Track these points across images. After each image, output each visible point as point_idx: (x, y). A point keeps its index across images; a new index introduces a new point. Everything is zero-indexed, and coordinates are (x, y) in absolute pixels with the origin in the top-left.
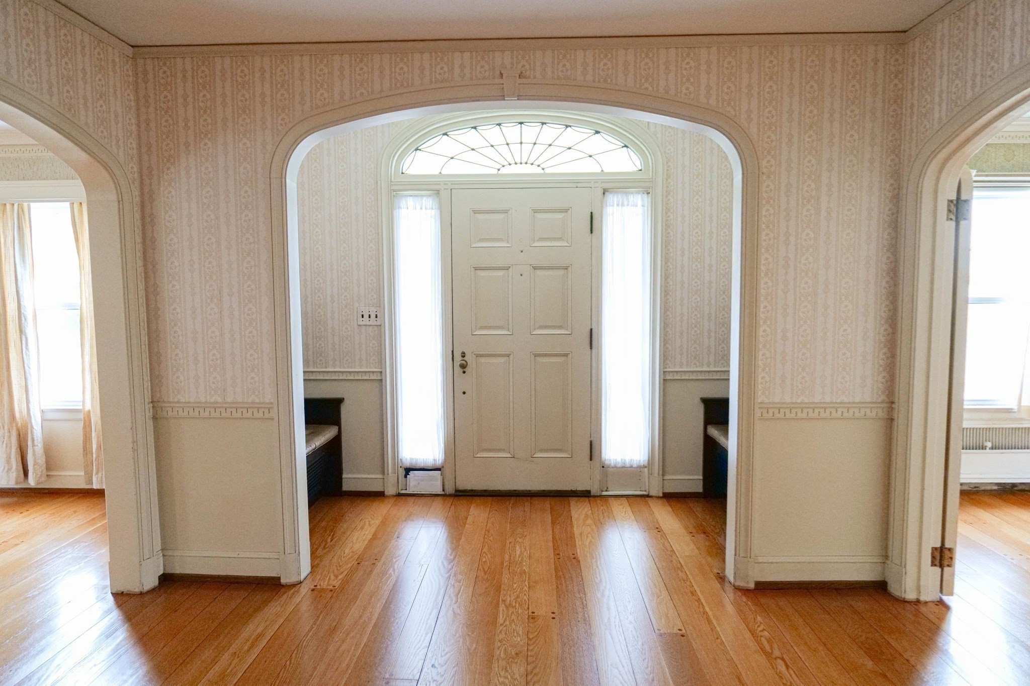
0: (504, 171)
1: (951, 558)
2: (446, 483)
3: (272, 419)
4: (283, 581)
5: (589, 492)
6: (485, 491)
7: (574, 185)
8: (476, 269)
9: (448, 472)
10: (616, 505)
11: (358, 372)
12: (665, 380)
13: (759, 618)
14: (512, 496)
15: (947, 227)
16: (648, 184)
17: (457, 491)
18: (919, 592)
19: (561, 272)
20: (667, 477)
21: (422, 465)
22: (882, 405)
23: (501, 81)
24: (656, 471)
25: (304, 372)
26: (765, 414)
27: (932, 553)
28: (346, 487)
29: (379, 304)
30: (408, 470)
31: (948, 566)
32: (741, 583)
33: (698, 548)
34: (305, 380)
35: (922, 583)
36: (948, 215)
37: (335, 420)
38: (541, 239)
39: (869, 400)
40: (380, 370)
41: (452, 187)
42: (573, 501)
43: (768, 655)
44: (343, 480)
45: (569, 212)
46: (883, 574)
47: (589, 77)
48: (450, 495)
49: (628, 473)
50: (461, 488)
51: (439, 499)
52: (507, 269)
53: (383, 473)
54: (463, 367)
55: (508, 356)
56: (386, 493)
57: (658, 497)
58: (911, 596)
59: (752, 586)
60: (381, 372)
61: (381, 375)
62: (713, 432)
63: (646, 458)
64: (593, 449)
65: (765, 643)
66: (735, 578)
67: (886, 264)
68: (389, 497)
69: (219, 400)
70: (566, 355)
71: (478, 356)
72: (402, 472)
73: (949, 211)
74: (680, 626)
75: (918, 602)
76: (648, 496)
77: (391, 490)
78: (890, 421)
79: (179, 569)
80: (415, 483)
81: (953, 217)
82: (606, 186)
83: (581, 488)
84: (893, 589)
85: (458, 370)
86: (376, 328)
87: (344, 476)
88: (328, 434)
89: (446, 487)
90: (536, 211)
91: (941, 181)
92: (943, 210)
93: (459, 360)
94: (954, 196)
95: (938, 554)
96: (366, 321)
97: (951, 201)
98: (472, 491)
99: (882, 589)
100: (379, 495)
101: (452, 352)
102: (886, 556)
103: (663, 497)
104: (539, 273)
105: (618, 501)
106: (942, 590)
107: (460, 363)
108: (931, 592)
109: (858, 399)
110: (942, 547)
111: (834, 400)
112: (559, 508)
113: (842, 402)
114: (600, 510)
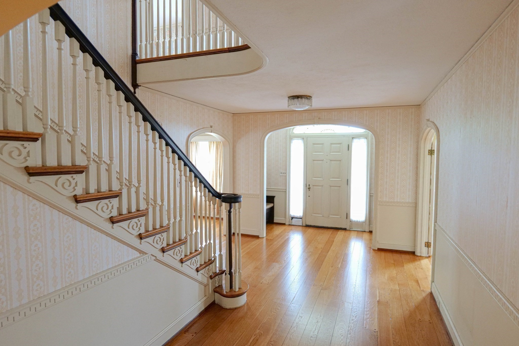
0: (323, 132)
1: (430, 245)
2: (303, 222)
3: (259, 198)
4: (260, 237)
5: (346, 229)
6: (314, 226)
7: (343, 136)
8: (314, 160)
9: (303, 219)
11: (280, 189)
12: (370, 196)
14: (322, 228)
15: (428, 157)
16: (366, 136)
17: (306, 225)
18: (421, 254)
19: (338, 162)
20: (370, 226)
21: (296, 217)
22: (414, 203)
23: (314, 120)
24: (367, 224)
25: (267, 188)
26: (380, 203)
27: (425, 243)
28: (275, 221)
29: (286, 170)
30: (292, 218)
31: (430, 247)
32: (374, 248)
34: (267, 190)
35: (422, 251)
36: (428, 154)
37: (273, 202)
38: (333, 152)
39: (411, 202)
40: (285, 188)
41: (307, 137)
44: (274, 219)
45: (342, 144)
46: (415, 249)
48: (304, 226)
49: (358, 223)
50: (308, 224)
51: (301, 227)
52: (323, 160)
53: (285, 218)
54: (309, 189)
55: (322, 186)
56: (286, 224)
57: (368, 232)
59: (377, 249)
61: (286, 190)
63: (364, 219)
64: (347, 216)
67: (415, 165)
69: (248, 193)
70: (340, 187)
71: (313, 186)
73: (429, 153)
76: (365, 231)
77: (287, 223)
80: (294, 222)
81: (430, 154)
82: (353, 136)
83: (343, 227)
84: (416, 254)
86: (285, 176)
87: (275, 218)
88: (271, 205)
89: (303, 224)
90: (331, 144)
91: (426, 145)
92: (427, 152)
93: (308, 187)
94: (430, 149)
95: (427, 244)
96: (282, 174)
97: (429, 150)
98: (310, 225)
99: (413, 253)
100: (284, 224)
101: (306, 184)
102: (415, 245)
103: (369, 232)
104: (332, 162)
105: (354, 232)
106: (428, 254)
107: (308, 188)
108: (424, 254)
109: (407, 201)
110: (428, 242)
111: (400, 201)
112: (335, 232)
113: (403, 202)
114: (347, 233)
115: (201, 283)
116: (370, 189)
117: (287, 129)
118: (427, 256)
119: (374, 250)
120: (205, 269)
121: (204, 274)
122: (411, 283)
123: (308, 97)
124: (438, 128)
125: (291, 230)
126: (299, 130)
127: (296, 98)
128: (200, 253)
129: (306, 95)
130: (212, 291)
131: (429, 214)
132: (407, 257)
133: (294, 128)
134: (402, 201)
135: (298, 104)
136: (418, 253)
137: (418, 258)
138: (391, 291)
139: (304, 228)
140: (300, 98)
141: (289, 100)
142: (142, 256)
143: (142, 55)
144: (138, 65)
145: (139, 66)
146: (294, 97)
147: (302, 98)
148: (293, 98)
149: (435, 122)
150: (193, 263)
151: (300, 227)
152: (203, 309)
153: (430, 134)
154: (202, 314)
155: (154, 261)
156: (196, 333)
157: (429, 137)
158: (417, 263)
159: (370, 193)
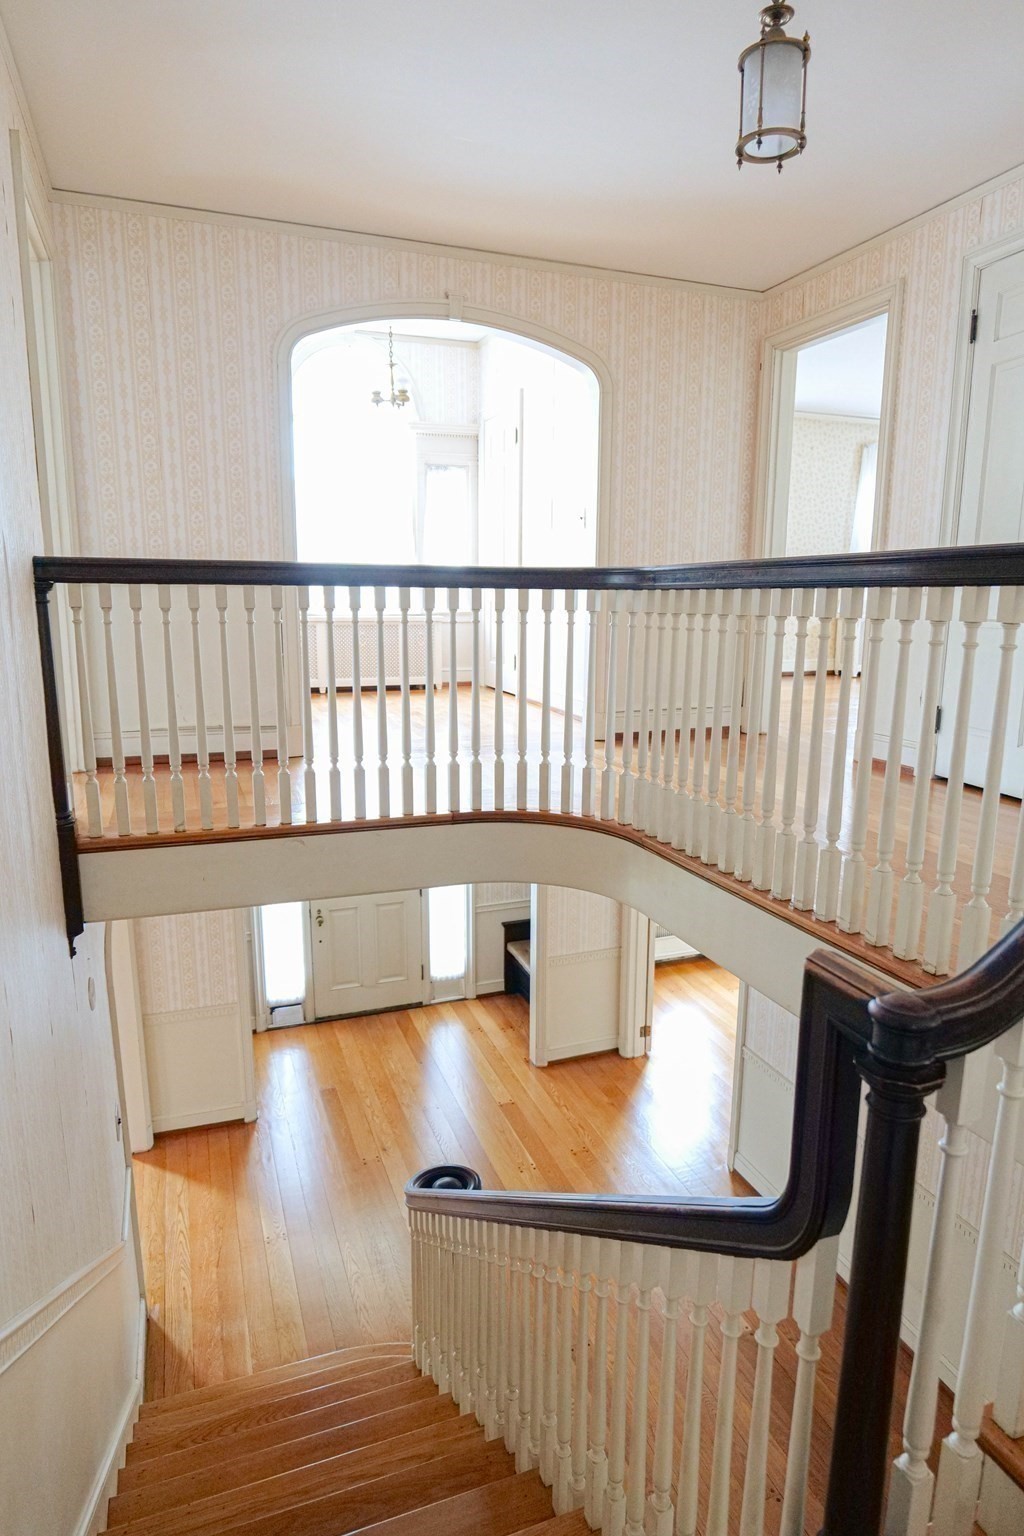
1: (651, 1031)
2: (307, 1014)
4: (246, 1121)
5: (421, 1003)
6: (340, 1015)
9: (308, 1005)
10: (443, 1010)
12: (476, 913)
13: (552, 1085)
17: (317, 1019)
18: (634, 1052)
20: (479, 984)
21: (286, 1003)
22: (615, 949)
24: (472, 979)
27: (641, 1030)
30: (273, 1009)
31: (649, 1035)
32: (540, 1064)
33: (510, 1041)
35: (636, 1047)
42: (411, 1013)
43: (557, 1105)
46: (617, 1045)
48: (311, 1024)
49: (450, 984)
50: (323, 1013)
51: (303, 1028)
54: (319, 923)
55: (356, 908)
56: (258, 1030)
57: (474, 1000)
58: (629, 1055)
59: (546, 1064)
62: (512, 950)
63: (464, 971)
64: (424, 971)
65: (555, 1098)
66: (536, 1061)
68: (261, 1033)
70: (402, 903)
71: (331, 910)
72: (269, 1010)
74: (510, 1098)
75: (633, 1058)
76: (465, 999)
77: (261, 1027)
78: (619, 958)
79: (165, 1128)
80: (281, 1018)
83: (415, 1001)
84: (621, 1052)
85: (315, 923)
89: (308, 1017)
93: (315, 915)
98: (329, 1016)
99: (616, 1054)
101: (311, 909)
103: (476, 998)
105: (443, 1006)
107: (316, 918)
108: (640, 1051)
110: (644, 1026)
119: (543, 1070)
136: (627, 1052)
139: (313, 1030)
143: (83, 832)
144: (82, 858)
145: (85, 861)
151: (300, 1028)
159: (476, 908)
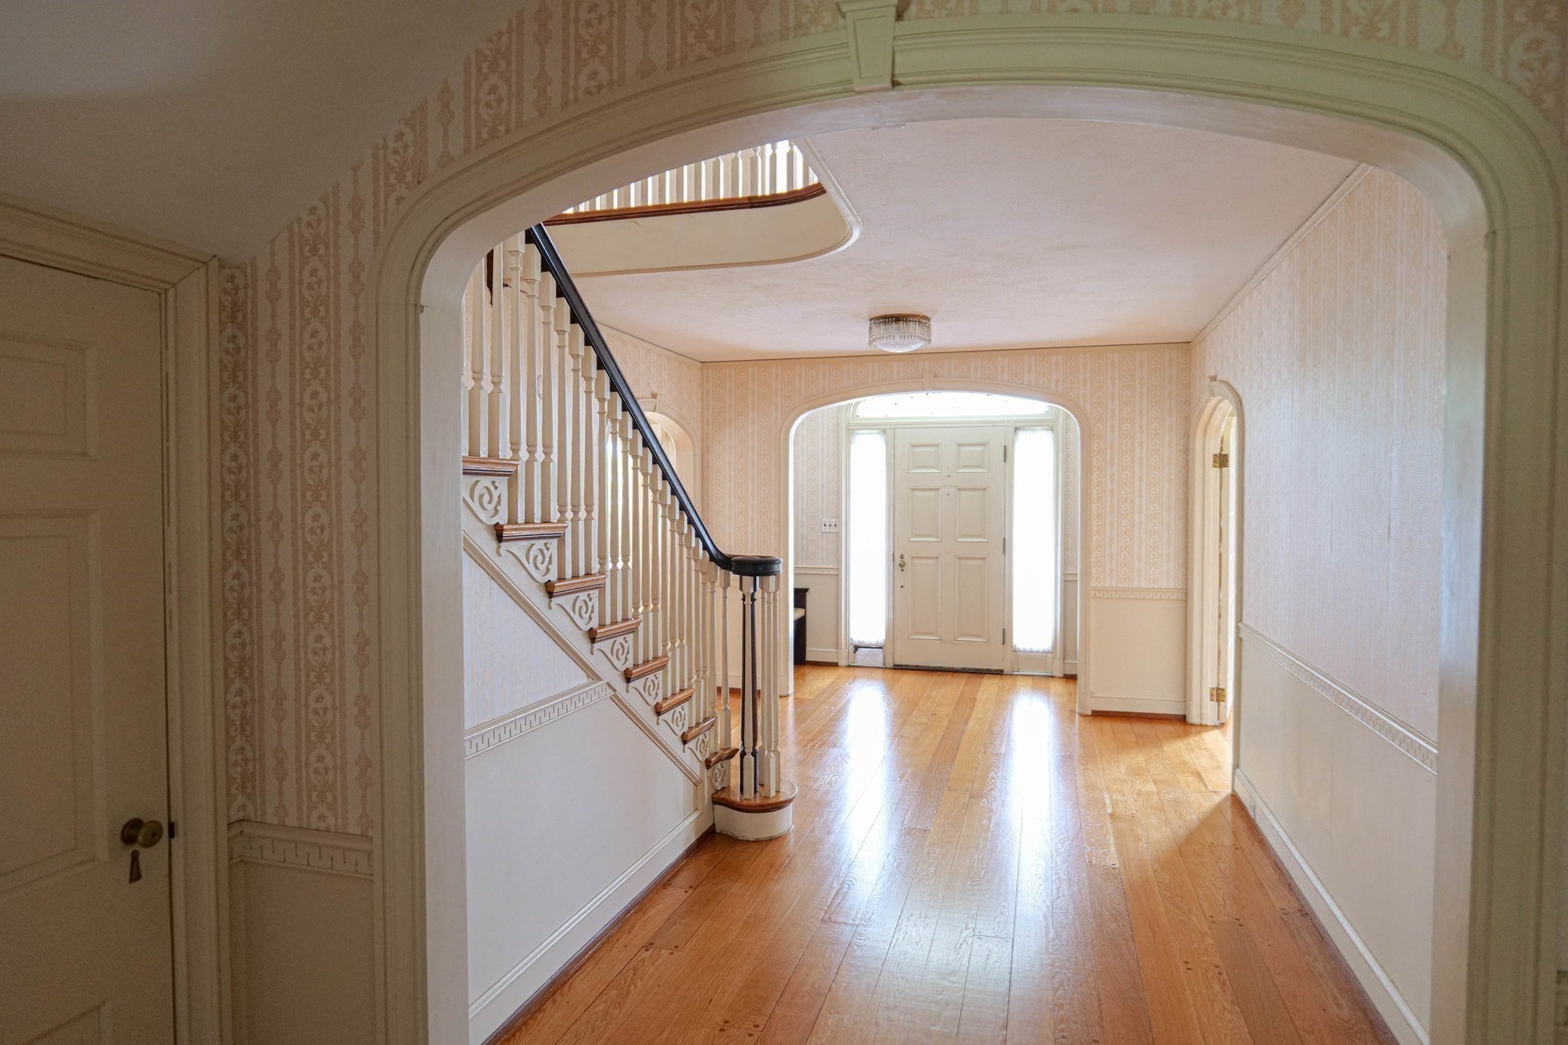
1: (1224, 696)
2: (887, 658)
5: (1002, 671)
7: (992, 425)
8: (913, 490)
9: (887, 650)
10: (1021, 681)
11: (820, 568)
12: (1065, 581)
14: (939, 671)
15: (1214, 473)
16: (1051, 423)
17: (895, 665)
18: (1201, 718)
19: (980, 493)
20: (1066, 662)
21: (867, 644)
22: (1182, 591)
23: (922, 380)
24: (1058, 656)
26: (1097, 594)
27: (1211, 691)
28: (813, 658)
29: (838, 516)
30: (856, 648)
31: (1223, 701)
32: (1084, 712)
35: (1204, 711)
36: (1214, 464)
37: (808, 605)
38: (965, 467)
39: (1172, 587)
40: (836, 567)
41: (897, 426)
42: (987, 677)
44: (807, 652)
45: (987, 446)
46: (1186, 709)
47: (979, 376)
48: (889, 668)
49: (1033, 657)
50: (898, 663)
51: (881, 671)
52: (938, 489)
53: (838, 649)
54: (901, 566)
55: (937, 558)
56: (840, 664)
57: (1061, 678)
58: (1195, 721)
59: (1090, 713)
60: (838, 569)
61: (837, 572)
63: (1050, 645)
64: (1005, 636)
68: (841, 667)
70: (984, 559)
71: (913, 558)
72: (852, 648)
73: (1215, 461)
76: (1052, 676)
77: (843, 662)
78: (1186, 601)
80: (861, 657)
81: (1218, 465)
82: (1017, 425)
83: (995, 666)
84: (1186, 717)
85: (898, 569)
86: (835, 535)
87: (808, 649)
89: (886, 661)
90: (960, 445)
91: (1207, 442)
92: (1210, 461)
93: (898, 560)
94: (1217, 452)
95: (1215, 692)
96: (827, 529)
97: (1216, 455)
98: (907, 666)
99: (1182, 719)
100: (835, 665)
101: (893, 554)
102: (1185, 697)
103: (1064, 678)
104: (963, 493)
105: (1025, 678)
106: (1218, 719)
107: (899, 563)
108: (1210, 719)
109: (1164, 585)
110: (1218, 689)
111: (1147, 587)
112: (974, 679)
113: (1153, 588)
114: (1006, 682)
115: (688, 774)
116: (1066, 561)
117: (839, 407)
118: (1218, 723)
119: (1082, 715)
120: (698, 742)
121: (694, 750)
122: (1184, 779)
123: (922, 319)
124: (1238, 396)
125: (855, 678)
126: (873, 407)
127: (892, 322)
128: (688, 699)
129: (917, 313)
130: (708, 799)
131: (1220, 616)
132: (1169, 728)
133: (860, 402)
134: (1151, 586)
135: (897, 338)
136: (1194, 718)
137: (1193, 729)
138: (1139, 795)
139: (890, 674)
140: (903, 320)
141: (874, 327)
142: (592, 684)
146: (888, 318)
147: (906, 321)
148: (885, 322)
149: (1231, 382)
150: (677, 720)
151: (879, 670)
152: (694, 840)
153: (1218, 414)
154: (692, 852)
155: (610, 700)
156: (691, 887)
157: (1215, 421)
158: (1193, 740)
159: (1065, 575)
